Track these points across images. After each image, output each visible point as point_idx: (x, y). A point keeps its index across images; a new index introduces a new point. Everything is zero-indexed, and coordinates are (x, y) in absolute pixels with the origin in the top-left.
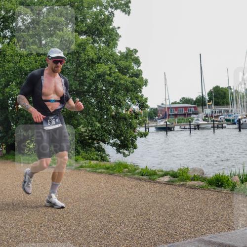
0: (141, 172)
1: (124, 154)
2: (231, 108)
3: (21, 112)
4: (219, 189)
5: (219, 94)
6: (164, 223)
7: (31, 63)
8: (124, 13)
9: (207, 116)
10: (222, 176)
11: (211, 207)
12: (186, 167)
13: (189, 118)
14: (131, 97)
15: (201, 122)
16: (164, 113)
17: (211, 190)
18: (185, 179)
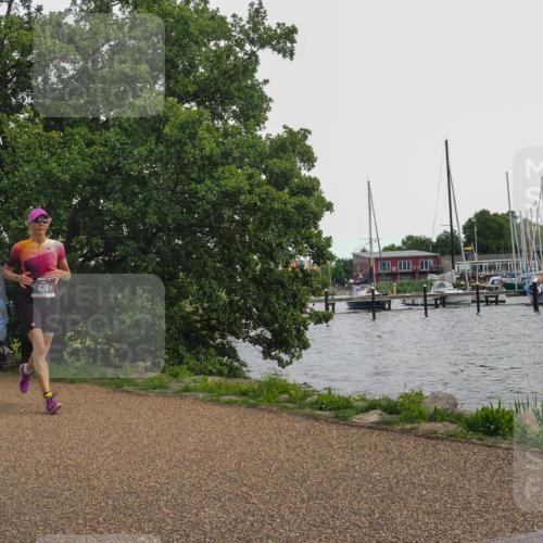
0: (317, 402)
1: (280, 361)
2: (515, 260)
4: (490, 440)
5: (490, 228)
6: (370, 515)
8: (281, 55)
9: (462, 277)
10: (497, 411)
11: (474, 482)
12: (417, 390)
13: (422, 280)
15: (449, 290)
16: (367, 270)
17: (473, 443)
18: (416, 418)
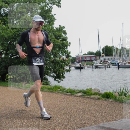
0: (67, 91)
1: (58, 81)
2: (114, 57)
3: (3, 59)
4: (107, 99)
5: (108, 50)
6: (79, 117)
7: (8, 33)
8: (58, 7)
9: (101, 61)
10: (109, 93)
11: (104, 109)
12: (90, 88)
13: (92, 62)
14: (62, 51)
15: (99, 64)
16: (79, 60)
17: (103, 100)
18: (90, 94)
